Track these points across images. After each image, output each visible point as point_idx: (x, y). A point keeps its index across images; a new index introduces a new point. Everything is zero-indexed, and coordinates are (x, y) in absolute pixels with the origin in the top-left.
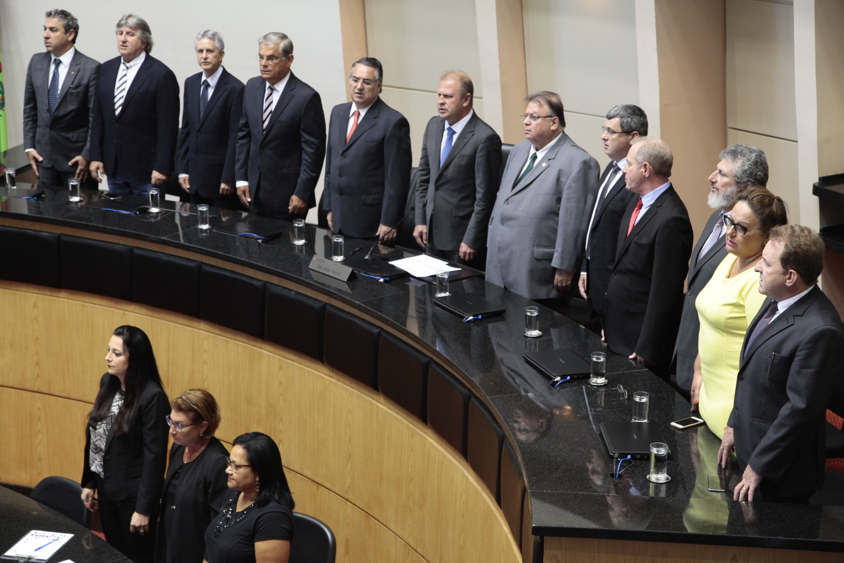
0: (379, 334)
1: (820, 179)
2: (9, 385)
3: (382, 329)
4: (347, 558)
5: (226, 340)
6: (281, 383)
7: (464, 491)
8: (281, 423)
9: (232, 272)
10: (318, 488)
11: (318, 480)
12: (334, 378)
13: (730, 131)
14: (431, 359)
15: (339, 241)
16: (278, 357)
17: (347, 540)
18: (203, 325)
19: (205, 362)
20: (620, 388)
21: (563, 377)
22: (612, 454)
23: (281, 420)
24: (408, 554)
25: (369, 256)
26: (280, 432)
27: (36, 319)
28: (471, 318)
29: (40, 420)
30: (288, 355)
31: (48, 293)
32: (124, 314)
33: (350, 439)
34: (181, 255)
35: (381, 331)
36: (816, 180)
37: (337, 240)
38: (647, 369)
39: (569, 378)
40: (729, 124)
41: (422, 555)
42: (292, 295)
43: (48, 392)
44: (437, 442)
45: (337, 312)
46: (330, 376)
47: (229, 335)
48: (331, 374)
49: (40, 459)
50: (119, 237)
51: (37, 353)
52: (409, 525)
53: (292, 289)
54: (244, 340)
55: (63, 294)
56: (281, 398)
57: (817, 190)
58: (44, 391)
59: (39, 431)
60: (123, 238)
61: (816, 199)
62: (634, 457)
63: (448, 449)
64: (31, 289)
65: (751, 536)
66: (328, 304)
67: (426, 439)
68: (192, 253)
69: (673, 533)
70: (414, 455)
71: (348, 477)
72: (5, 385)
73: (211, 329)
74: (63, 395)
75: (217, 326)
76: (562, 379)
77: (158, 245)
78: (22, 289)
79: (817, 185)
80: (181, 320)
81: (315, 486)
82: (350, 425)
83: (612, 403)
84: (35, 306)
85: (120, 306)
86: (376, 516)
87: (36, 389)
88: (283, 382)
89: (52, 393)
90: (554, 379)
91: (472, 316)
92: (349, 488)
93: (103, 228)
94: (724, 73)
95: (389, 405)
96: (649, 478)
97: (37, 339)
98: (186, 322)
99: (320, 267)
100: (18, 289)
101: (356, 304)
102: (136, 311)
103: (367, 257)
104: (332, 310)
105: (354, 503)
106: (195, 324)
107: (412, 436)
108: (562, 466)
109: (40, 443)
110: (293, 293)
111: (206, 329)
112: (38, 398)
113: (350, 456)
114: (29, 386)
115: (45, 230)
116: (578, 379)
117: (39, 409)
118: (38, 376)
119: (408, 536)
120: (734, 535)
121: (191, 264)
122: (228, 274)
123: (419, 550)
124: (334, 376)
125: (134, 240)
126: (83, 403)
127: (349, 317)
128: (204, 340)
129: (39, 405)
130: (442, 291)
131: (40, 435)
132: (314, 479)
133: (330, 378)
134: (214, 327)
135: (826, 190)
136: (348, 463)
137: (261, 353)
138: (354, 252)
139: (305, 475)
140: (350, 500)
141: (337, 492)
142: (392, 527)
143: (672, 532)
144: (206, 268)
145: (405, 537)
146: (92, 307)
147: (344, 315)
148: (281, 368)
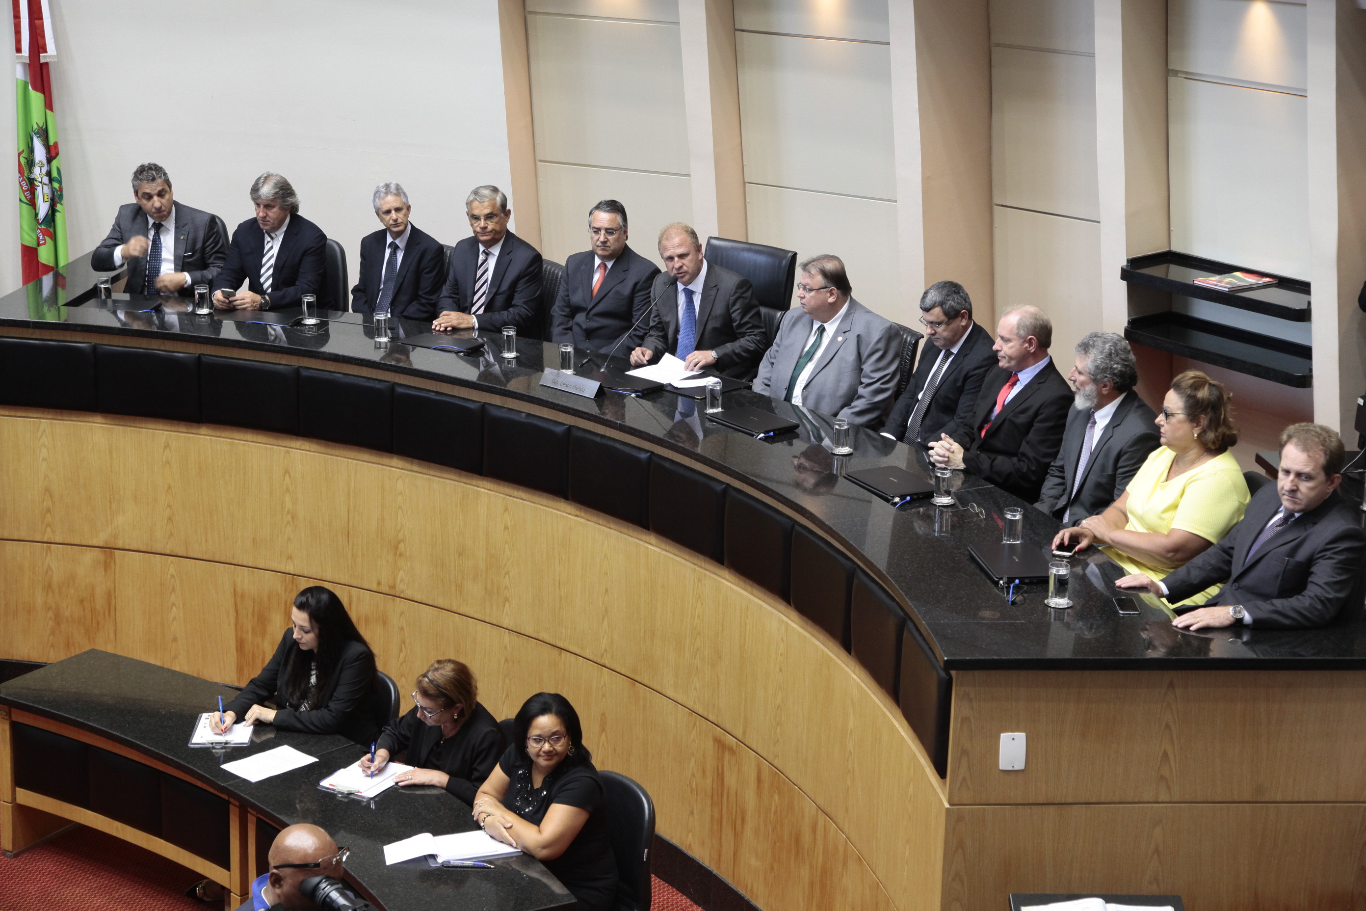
0: (650, 458)
1: (1128, 261)
2: (132, 548)
3: (653, 453)
4: (603, 736)
5: (429, 479)
6: (506, 528)
7: (782, 640)
8: (507, 577)
9: (437, 393)
10: (560, 654)
11: (561, 645)
12: (582, 518)
13: (996, 208)
14: (728, 485)
15: (568, 350)
16: (503, 496)
17: (603, 714)
18: (396, 462)
19: (400, 507)
20: (973, 507)
21: (903, 497)
22: (996, 579)
23: (507, 573)
24: (695, 724)
25: (605, 369)
26: (506, 588)
27: (168, 462)
28: (762, 435)
29: (174, 590)
30: (516, 493)
31: (184, 430)
32: (288, 452)
33: (607, 590)
34: (365, 375)
35: (653, 456)
36: (1124, 263)
37: (565, 349)
38: (993, 486)
39: (908, 498)
40: (996, 200)
41: (716, 723)
42: (522, 418)
43: (185, 555)
44: (738, 586)
45: (587, 436)
46: (577, 516)
47: (432, 472)
48: (578, 513)
49: (175, 640)
50: (279, 356)
51: (169, 506)
52: (695, 689)
53: (522, 410)
54: (453, 477)
55: (204, 430)
56: (507, 545)
57: (1125, 275)
58: (179, 554)
59: (173, 604)
60: (286, 356)
61: (1124, 283)
62: (1022, 580)
63: (756, 592)
64: (160, 426)
65: (1193, 657)
66: (573, 426)
67: (720, 582)
68: (380, 372)
69: (1106, 659)
70: (702, 604)
71: (603, 638)
72: (127, 548)
73: (408, 466)
74: (205, 557)
75: (416, 461)
76: (901, 500)
77: (336, 364)
78: (149, 426)
79: (1125, 267)
80: (366, 456)
81: (556, 651)
82: (606, 574)
83: (970, 525)
84: (167, 446)
85: (281, 442)
86: (646, 682)
87: (168, 552)
88: (509, 526)
89: (191, 555)
90: (892, 500)
91: (763, 433)
92: (605, 650)
93: (260, 344)
94: (990, 138)
95: (663, 546)
96: (1048, 602)
97: (170, 488)
98: (373, 458)
99: (555, 382)
100: (144, 426)
101: (617, 423)
102: (303, 447)
103: (602, 370)
104: (580, 434)
105: (613, 669)
106: (386, 460)
107: (700, 580)
108: (948, 594)
109: (174, 619)
110: (524, 415)
111: (400, 466)
112: (172, 562)
113: (606, 611)
114: (159, 548)
115: (180, 350)
116: (919, 499)
117: (173, 576)
118: (172, 534)
119: (695, 702)
120: (1174, 658)
121: (378, 386)
122: (432, 396)
123: (711, 718)
124: (582, 514)
125: (301, 359)
126: (233, 566)
127: (604, 441)
128: (398, 479)
129: (172, 571)
130: (713, 406)
131: (174, 609)
132: (554, 644)
133: (576, 518)
134: (412, 463)
135: (1138, 273)
136: (603, 620)
137: (478, 491)
138: (583, 365)
139: (541, 639)
140: (608, 665)
141: (587, 657)
142: (670, 693)
143: (1104, 658)
144: (400, 390)
145: (690, 704)
146: (244, 444)
147: (598, 439)
148: (506, 510)
